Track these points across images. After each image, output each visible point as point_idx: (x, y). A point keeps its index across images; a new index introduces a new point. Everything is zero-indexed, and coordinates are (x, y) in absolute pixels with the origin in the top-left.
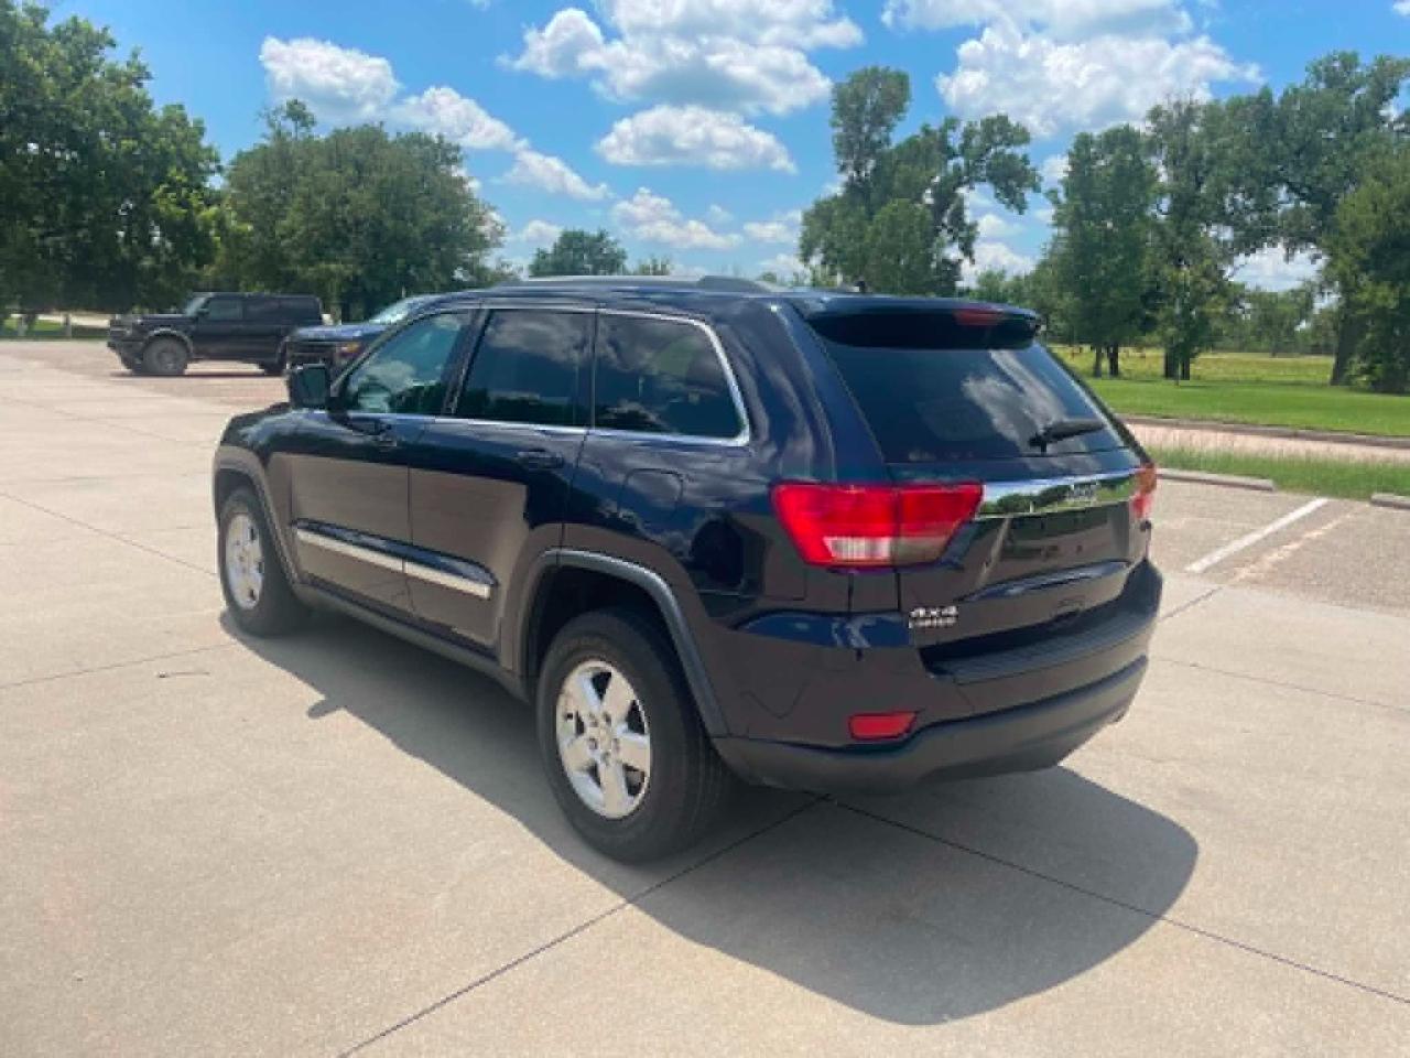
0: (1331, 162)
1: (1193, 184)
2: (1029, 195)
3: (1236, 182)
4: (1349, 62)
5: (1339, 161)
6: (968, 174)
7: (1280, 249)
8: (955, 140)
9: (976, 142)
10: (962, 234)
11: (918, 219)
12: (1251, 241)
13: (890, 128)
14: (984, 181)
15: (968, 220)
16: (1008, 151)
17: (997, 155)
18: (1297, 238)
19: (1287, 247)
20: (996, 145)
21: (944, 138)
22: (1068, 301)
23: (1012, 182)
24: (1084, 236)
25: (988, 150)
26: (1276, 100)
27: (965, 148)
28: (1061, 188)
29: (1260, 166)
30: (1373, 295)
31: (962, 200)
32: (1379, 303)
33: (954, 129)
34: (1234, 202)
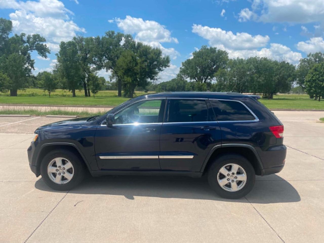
0: (113, 53)
1: (85, 55)
2: (47, 54)
3: (96, 55)
4: (113, 33)
5: (115, 53)
6: (30, 48)
7: (105, 70)
8: (25, 39)
9: (31, 40)
10: (31, 63)
11: (22, 58)
12: (99, 68)
13: (8, 34)
14: (35, 50)
15: (32, 59)
16: (41, 43)
17: (38, 44)
18: (108, 67)
19: (106, 69)
20: (38, 41)
21: (22, 38)
22: (65, 80)
23: (43, 51)
24: (67, 65)
25: (35, 42)
26: (101, 39)
27: (28, 41)
28: (59, 54)
29: (100, 52)
30: (127, 79)
31: (29, 54)
32: (128, 81)
33: (24, 36)
34: (95, 59)
